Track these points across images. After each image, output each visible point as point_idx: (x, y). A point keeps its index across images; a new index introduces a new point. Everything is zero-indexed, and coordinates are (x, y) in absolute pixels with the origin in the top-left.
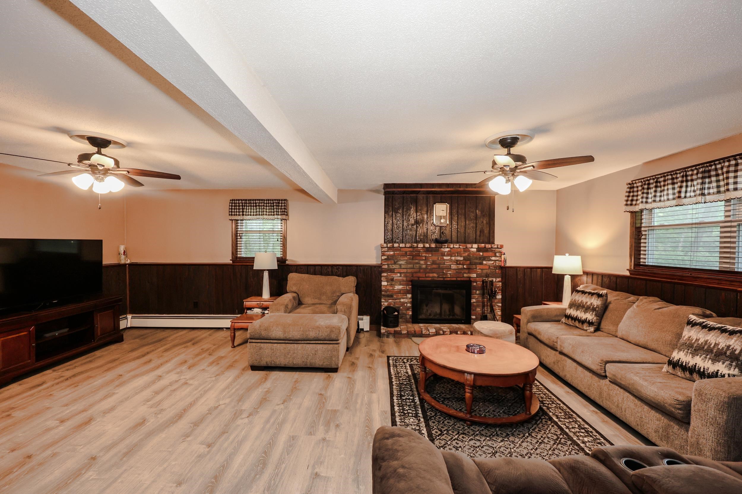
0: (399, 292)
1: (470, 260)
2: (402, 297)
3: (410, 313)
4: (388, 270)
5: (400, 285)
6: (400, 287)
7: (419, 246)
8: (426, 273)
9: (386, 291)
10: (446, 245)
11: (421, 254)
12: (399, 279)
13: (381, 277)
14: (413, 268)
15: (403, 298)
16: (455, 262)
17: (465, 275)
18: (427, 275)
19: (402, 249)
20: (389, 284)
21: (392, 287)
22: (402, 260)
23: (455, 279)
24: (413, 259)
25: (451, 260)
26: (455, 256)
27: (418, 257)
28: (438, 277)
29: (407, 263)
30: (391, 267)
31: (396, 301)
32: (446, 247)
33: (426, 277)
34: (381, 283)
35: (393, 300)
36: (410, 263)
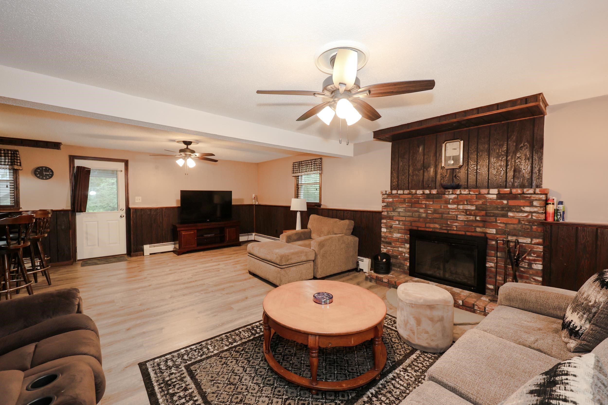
0: (397, 240)
1: (485, 210)
2: (400, 246)
3: (408, 265)
4: (388, 217)
5: (399, 233)
6: (399, 235)
7: (418, 193)
8: (426, 223)
9: (384, 238)
10: (451, 190)
11: (421, 201)
12: (397, 227)
13: (381, 223)
14: (412, 217)
15: (402, 248)
16: (463, 212)
17: (478, 229)
18: (428, 225)
19: (401, 196)
20: (388, 231)
21: (391, 234)
22: (400, 208)
23: (463, 233)
24: (411, 207)
25: (458, 209)
26: (464, 204)
27: (417, 205)
28: (441, 229)
29: (406, 211)
30: (390, 214)
31: (394, 249)
32: (451, 193)
33: (426, 227)
34: (381, 229)
35: (391, 247)
36: (409, 211)
